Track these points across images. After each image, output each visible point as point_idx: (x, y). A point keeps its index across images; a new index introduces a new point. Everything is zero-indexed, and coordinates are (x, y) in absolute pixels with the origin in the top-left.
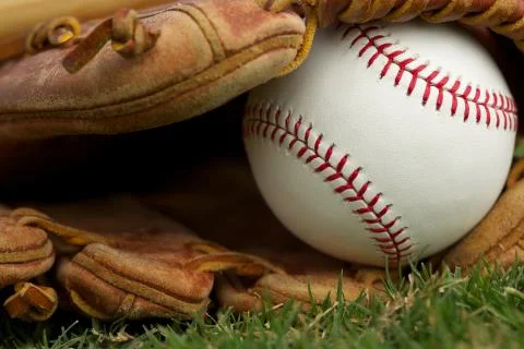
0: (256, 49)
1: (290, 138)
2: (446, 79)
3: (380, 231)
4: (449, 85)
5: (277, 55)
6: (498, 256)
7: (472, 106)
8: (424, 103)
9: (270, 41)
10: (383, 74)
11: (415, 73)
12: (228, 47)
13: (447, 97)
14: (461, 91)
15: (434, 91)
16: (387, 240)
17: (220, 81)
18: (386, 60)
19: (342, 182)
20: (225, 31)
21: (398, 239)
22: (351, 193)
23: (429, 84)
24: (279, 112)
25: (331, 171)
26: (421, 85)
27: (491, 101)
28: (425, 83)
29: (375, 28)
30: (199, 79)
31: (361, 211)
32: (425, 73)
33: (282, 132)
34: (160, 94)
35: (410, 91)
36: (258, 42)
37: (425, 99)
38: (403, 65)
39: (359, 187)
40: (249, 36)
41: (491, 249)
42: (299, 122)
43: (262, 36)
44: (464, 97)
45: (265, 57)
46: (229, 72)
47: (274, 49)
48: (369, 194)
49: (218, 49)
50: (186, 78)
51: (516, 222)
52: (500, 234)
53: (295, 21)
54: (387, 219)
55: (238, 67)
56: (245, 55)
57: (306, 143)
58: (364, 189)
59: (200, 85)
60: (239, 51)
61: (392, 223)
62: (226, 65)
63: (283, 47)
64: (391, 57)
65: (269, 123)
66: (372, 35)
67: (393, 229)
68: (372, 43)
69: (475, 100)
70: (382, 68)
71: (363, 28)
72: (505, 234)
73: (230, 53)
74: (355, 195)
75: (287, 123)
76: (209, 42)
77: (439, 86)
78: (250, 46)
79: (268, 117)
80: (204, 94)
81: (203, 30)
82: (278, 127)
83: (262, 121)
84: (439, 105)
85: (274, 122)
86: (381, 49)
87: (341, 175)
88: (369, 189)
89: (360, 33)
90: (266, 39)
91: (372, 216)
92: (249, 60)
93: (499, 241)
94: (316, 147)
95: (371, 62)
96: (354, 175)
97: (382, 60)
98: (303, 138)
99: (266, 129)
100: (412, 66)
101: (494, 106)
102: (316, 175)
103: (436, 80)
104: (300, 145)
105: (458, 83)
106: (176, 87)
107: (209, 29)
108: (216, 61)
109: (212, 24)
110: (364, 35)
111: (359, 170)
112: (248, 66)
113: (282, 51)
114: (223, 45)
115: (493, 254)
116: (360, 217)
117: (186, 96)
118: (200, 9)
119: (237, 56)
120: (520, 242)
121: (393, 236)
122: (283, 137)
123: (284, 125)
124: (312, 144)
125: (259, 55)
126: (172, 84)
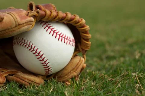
0: (25, 24)
1: (28, 46)
2: (63, 35)
3: (46, 68)
4: (64, 36)
5: (29, 26)
6: (71, 74)
7: (68, 41)
8: (58, 40)
9: (28, 23)
10: (50, 33)
11: (57, 33)
12: (19, 23)
13: (63, 39)
14: (66, 38)
15: (61, 38)
16: (47, 70)
17: (16, 31)
18: (50, 30)
19: (39, 57)
20: (19, 20)
21: (49, 70)
22: (41, 59)
23: (60, 36)
24: (25, 40)
25: (37, 54)
26: (58, 36)
27: (72, 40)
28: (59, 36)
29: (48, 23)
30: (12, 29)
31: (42, 63)
32: (59, 33)
33: (25, 45)
34: (2, 32)
35: (55, 37)
36: (25, 23)
37: (59, 39)
38: (54, 31)
39: (43, 58)
40: (24, 21)
41: (69, 72)
42: (30, 43)
43: (26, 22)
44: (67, 39)
45: (26, 26)
46: (18, 29)
47: (29, 25)
48: (45, 60)
49: (17, 24)
50: (9, 29)
51: (75, 66)
52: (71, 69)
53: (32, 19)
54: (48, 65)
55: (21, 28)
56: (23, 25)
57: (31, 47)
58: (44, 59)
59: (12, 31)
60: (21, 24)
61: (49, 66)
62: (18, 27)
63: (30, 25)
64: (51, 29)
65: (22, 42)
66: (47, 24)
67: (49, 68)
68: (47, 26)
69: (69, 40)
70: (49, 32)
71: (45, 22)
72: (72, 69)
73: (19, 25)
74: (42, 60)
75: (27, 43)
76: (15, 22)
77: (62, 36)
78: (24, 24)
79: (22, 41)
80: (12, 33)
81: (14, 19)
82: (24, 43)
83: (20, 42)
84: (61, 41)
85: (24, 42)
86: (49, 27)
87: (39, 55)
88: (45, 58)
89: (44, 23)
90: (27, 22)
91: (45, 64)
92: (23, 27)
93: (71, 71)
94: (34, 49)
95: (47, 30)
96: (42, 55)
97: (49, 30)
98: (31, 46)
99: (21, 43)
100: (56, 32)
101: (72, 41)
102: (33, 55)
103: (61, 35)
104: (30, 48)
105: (65, 36)
106: (6, 31)
107: (15, 19)
108: (16, 26)
109: (16, 18)
110: (45, 24)
111: (43, 54)
112: (23, 28)
113: (30, 26)
114: (18, 23)
115: (69, 73)
116: (42, 64)
117: (8, 33)
118: (13, 14)
119: (21, 25)
120: (75, 71)
121: (49, 69)
122: (26, 46)
123: (26, 43)
124: (33, 48)
125: (25, 26)
126: (6, 30)
